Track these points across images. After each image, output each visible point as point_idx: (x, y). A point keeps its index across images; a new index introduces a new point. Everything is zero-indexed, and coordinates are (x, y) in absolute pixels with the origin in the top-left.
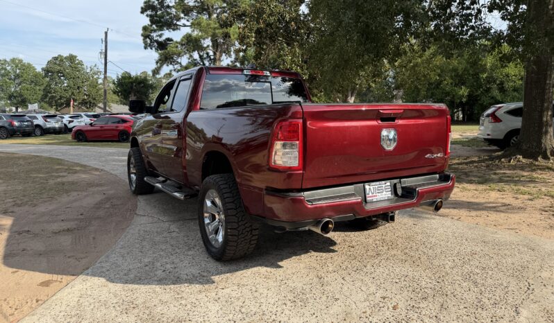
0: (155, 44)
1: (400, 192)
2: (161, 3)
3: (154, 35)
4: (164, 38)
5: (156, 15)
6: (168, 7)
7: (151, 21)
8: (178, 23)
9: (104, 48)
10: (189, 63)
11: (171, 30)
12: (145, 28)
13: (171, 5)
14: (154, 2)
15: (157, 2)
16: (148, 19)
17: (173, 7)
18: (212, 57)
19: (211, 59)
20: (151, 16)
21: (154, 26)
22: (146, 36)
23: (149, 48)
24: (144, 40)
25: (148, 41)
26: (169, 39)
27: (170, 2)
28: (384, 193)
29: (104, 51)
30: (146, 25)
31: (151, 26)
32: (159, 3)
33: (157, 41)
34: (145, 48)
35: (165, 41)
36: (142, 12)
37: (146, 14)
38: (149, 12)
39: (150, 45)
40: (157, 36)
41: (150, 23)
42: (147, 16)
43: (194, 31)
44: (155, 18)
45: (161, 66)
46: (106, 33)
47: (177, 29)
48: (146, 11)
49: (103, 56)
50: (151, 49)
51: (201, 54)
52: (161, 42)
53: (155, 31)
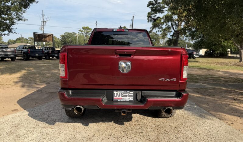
0: (153, 20)
1: (139, 98)
2: (156, 2)
3: (152, 16)
4: (156, 17)
5: (154, 7)
6: (159, 3)
7: (151, 10)
8: (163, 10)
9: (132, 23)
10: (166, 27)
11: (160, 13)
12: (149, 13)
13: (160, 2)
14: (153, 2)
15: (154, 1)
16: (150, 9)
17: (161, 3)
18: (177, 24)
19: (176, 25)
20: (151, 8)
21: (153, 12)
22: (149, 17)
23: (150, 22)
24: (148, 18)
25: (150, 19)
26: (159, 17)
27: (160, 1)
28: (128, 97)
29: (132, 24)
30: (149, 12)
31: (152, 12)
32: (155, 2)
33: (153, 19)
34: (148, 22)
35: (157, 18)
36: (148, 7)
37: (149, 7)
38: (151, 6)
39: (150, 21)
40: (154, 16)
41: (151, 11)
42: (150, 8)
43: (169, 12)
44: (153, 9)
45: (153, 29)
46: (133, 17)
47: (163, 12)
48: (149, 6)
49: (131, 26)
50: (151, 22)
51: (172, 23)
52: (155, 19)
53: (153, 14)
